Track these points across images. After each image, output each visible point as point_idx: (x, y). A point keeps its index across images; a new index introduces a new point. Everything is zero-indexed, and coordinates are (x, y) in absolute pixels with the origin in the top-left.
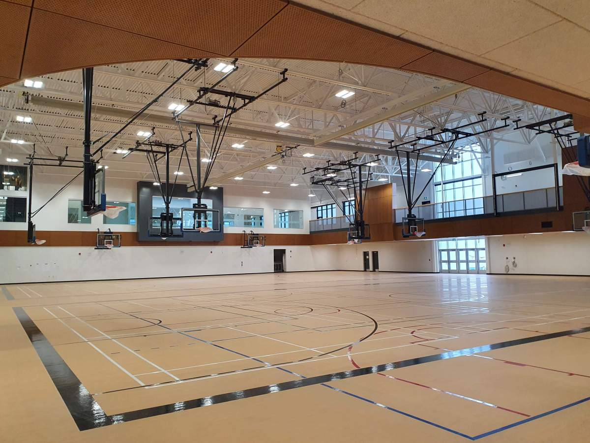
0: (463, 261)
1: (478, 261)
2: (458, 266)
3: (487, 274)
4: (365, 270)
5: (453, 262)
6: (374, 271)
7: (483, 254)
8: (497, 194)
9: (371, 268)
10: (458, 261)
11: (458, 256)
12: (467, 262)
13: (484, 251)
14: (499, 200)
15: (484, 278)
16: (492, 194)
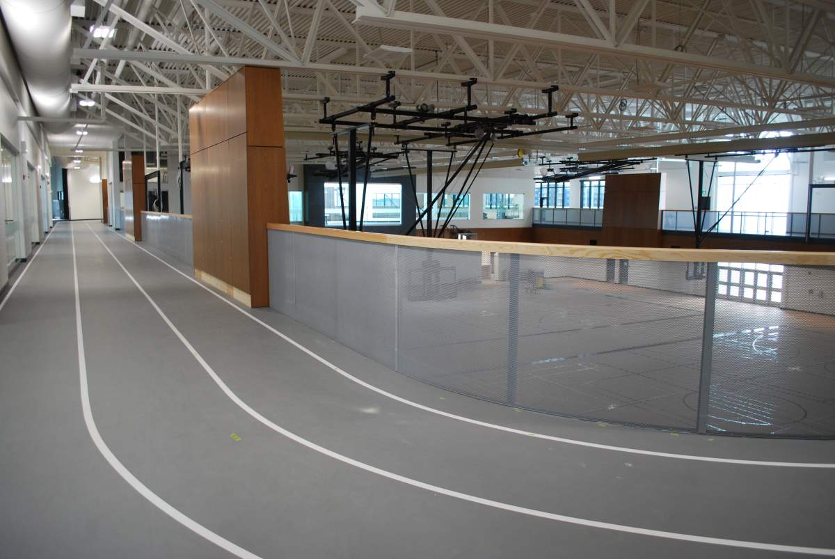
0: (749, 286)
1: (769, 289)
2: (742, 292)
3: (781, 309)
4: (608, 281)
5: (734, 285)
6: (620, 283)
7: (778, 282)
8: (812, 212)
9: (617, 280)
10: (742, 286)
11: (742, 278)
12: (755, 288)
13: (781, 276)
14: (814, 221)
15: (776, 312)
16: (805, 211)
